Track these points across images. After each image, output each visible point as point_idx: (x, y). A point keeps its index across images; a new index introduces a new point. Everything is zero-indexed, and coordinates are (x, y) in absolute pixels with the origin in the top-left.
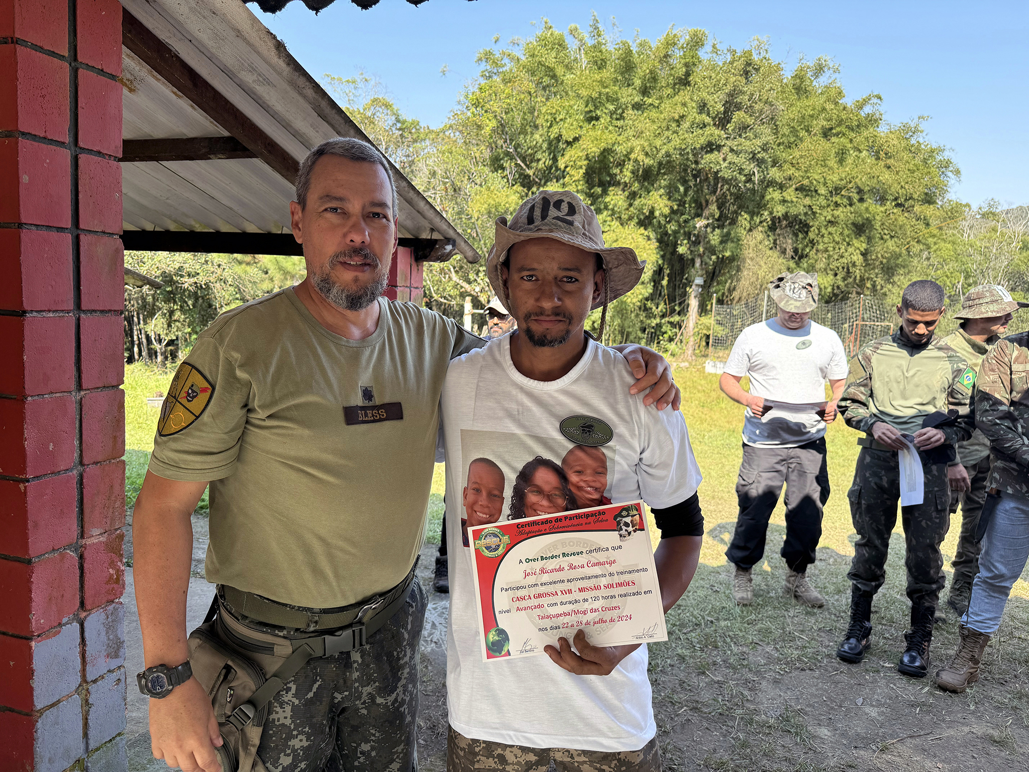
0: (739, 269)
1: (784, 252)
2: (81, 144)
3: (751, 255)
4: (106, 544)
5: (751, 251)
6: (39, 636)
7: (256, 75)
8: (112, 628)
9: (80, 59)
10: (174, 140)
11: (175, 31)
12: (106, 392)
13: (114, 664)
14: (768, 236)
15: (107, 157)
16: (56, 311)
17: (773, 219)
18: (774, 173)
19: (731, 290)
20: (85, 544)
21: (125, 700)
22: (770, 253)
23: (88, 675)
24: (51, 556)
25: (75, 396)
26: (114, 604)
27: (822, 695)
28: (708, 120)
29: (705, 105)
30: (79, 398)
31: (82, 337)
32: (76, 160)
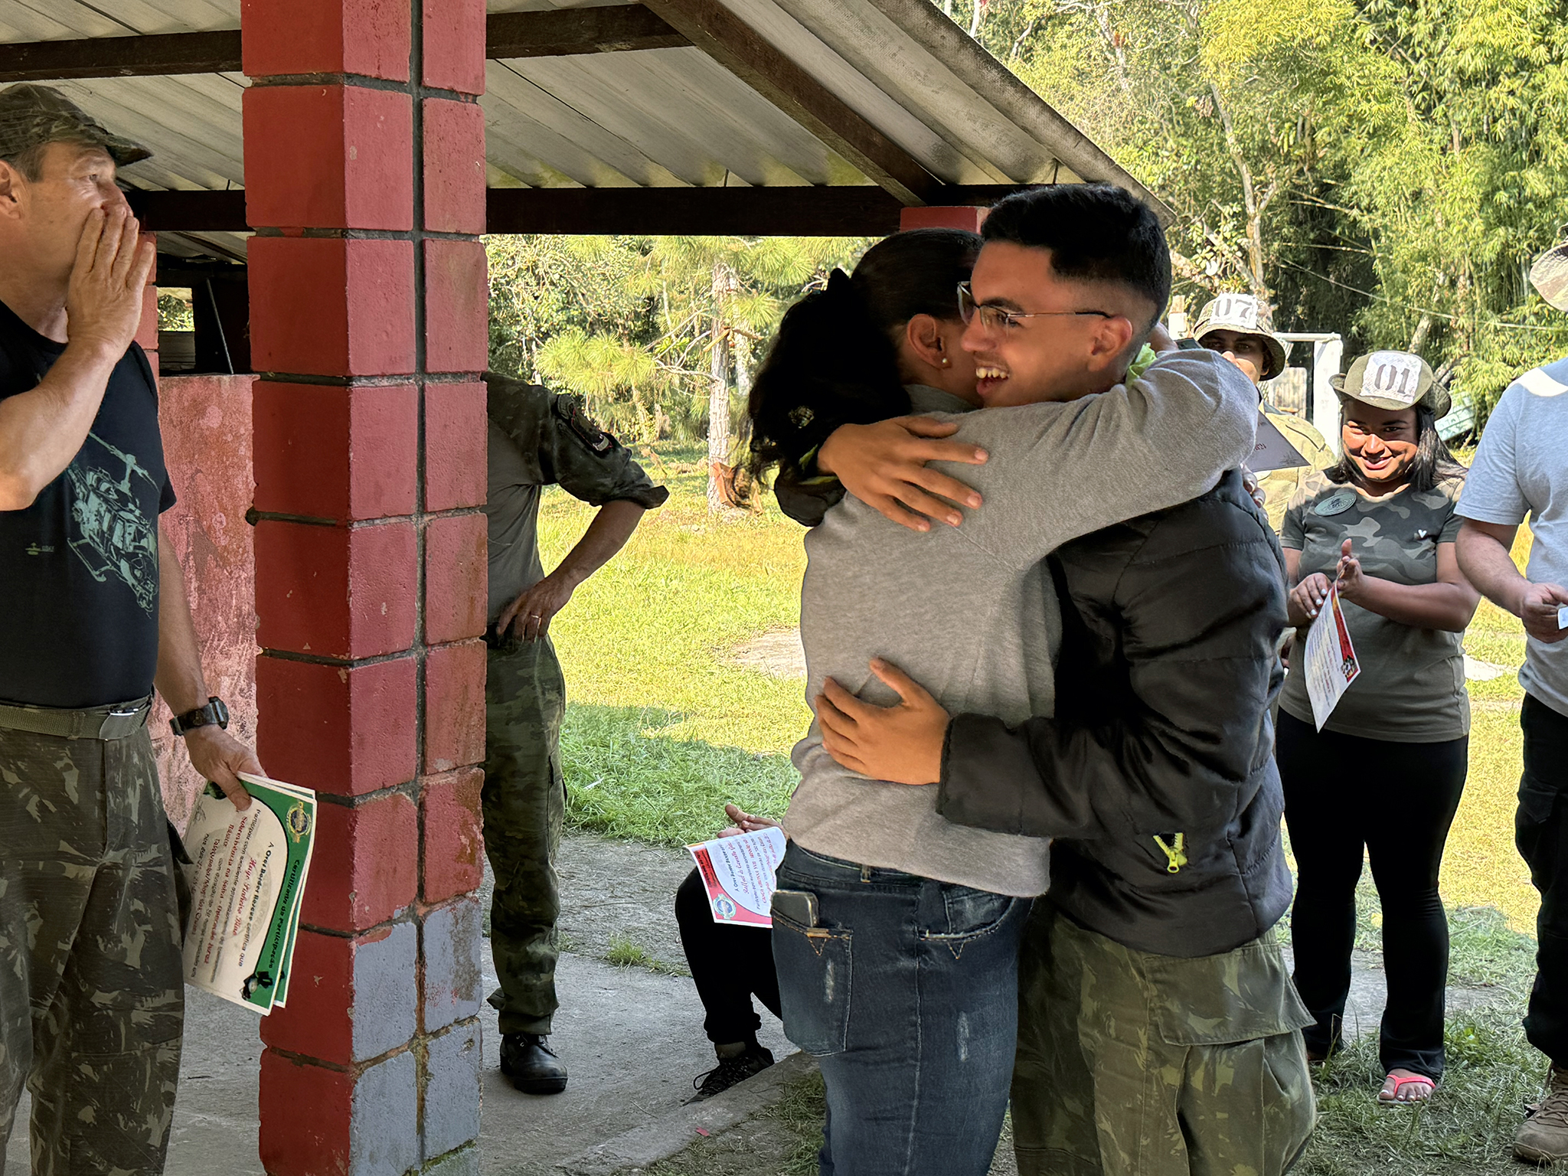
2: (427, 81)
4: (457, 789)
8: (462, 943)
12: (459, 518)
13: (464, 1009)
15: (462, 98)
16: (392, 376)
20: (427, 785)
23: (426, 1021)
24: (380, 797)
25: (416, 524)
26: (466, 901)
30: (421, 527)
31: (427, 420)
32: (420, 109)
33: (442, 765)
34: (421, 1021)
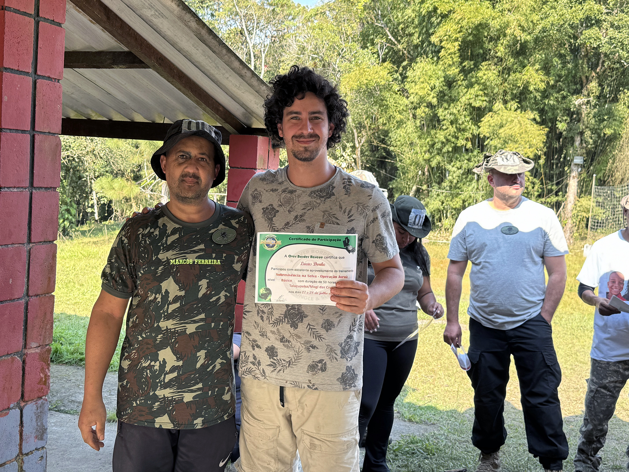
0: (621, 149)
2: (39, 73)
4: (40, 355)
8: (40, 417)
9: (41, 15)
12: (45, 245)
15: (54, 80)
16: (18, 187)
19: (613, 171)
20: (27, 353)
23: (23, 449)
24: (6, 358)
25: (26, 247)
26: (42, 400)
30: (29, 248)
31: (33, 206)
32: (35, 83)
33: (34, 345)
34: (21, 449)
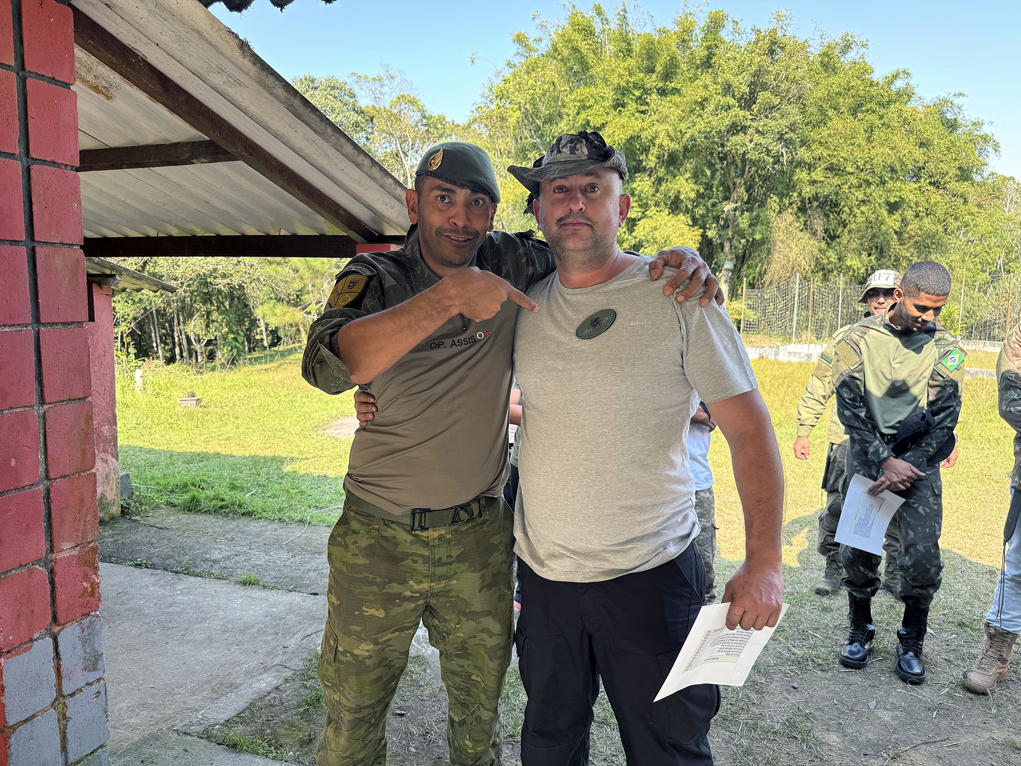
0: (769, 252)
1: (814, 234)
2: (33, 155)
3: (781, 238)
4: (78, 557)
5: (781, 233)
6: (8, 652)
7: (225, 76)
8: (88, 641)
9: (27, 67)
10: (157, 145)
11: (140, 35)
12: (71, 405)
13: (92, 676)
14: (799, 217)
15: (63, 167)
16: (13, 325)
17: (803, 201)
18: (803, 154)
19: (761, 275)
20: (56, 559)
21: (106, 712)
22: (801, 234)
23: (64, 690)
24: (18, 571)
25: (38, 410)
26: (90, 618)
27: (833, 698)
28: (732, 101)
29: (730, 86)
30: (42, 412)
32: (28, 171)
34: (60, 690)
